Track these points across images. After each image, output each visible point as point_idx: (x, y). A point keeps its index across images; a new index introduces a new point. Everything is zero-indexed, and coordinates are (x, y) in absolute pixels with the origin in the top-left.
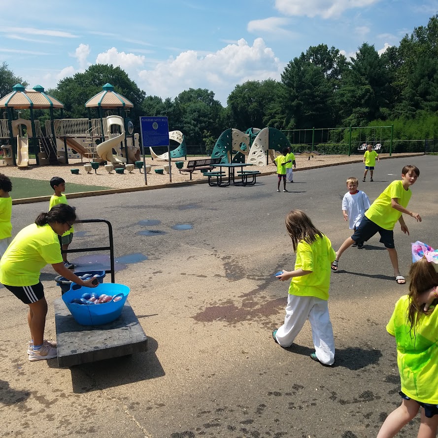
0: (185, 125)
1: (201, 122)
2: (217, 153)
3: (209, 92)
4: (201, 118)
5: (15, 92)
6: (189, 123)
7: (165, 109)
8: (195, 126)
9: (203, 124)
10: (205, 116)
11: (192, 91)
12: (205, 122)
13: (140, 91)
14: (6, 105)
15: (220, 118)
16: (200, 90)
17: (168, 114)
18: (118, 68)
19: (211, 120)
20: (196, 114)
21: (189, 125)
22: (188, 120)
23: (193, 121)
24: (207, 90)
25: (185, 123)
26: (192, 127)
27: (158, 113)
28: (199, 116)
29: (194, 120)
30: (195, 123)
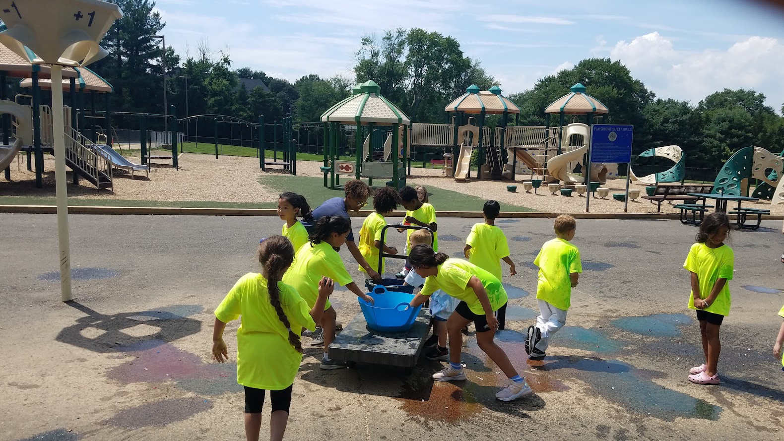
0: (705, 139)
1: (732, 136)
2: (723, 180)
3: (756, 94)
4: (733, 130)
5: (468, 94)
6: (711, 136)
7: (676, 116)
8: (721, 141)
9: (736, 140)
10: (740, 127)
11: (728, 92)
12: (738, 136)
13: (646, 92)
14: (456, 108)
15: (765, 132)
16: (741, 91)
17: (682, 123)
18: (618, 63)
19: (750, 135)
20: (726, 125)
21: (712, 140)
22: (712, 132)
23: (718, 135)
24: (754, 92)
25: (706, 137)
26: (716, 142)
27: (666, 121)
28: (730, 128)
29: (721, 133)
30: (723, 136)
